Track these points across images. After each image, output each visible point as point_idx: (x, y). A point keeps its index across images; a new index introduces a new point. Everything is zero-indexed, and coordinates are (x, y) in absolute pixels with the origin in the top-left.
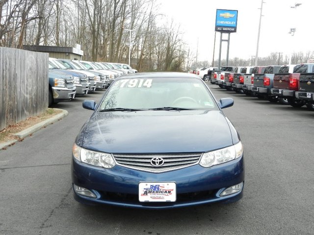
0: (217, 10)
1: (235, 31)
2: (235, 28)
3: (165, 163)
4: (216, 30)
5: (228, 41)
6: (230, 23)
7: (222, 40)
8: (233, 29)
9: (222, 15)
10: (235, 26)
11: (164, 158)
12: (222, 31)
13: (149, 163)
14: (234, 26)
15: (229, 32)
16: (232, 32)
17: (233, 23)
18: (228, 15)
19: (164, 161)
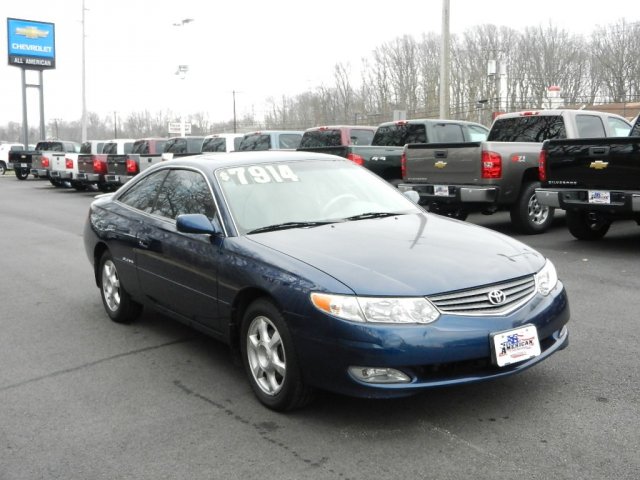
0: (9, 19)
1: (52, 66)
2: (52, 60)
3: (507, 296)
4: (11, 62)
5: (40, 87)
6: (40, 49)
7: (25, 86)
8: (48, 63)
9: (20, 30)
10: (52, 55)
11: (503, 290)
12: (25, 66)
13: (488, 302)
14: (48, 55)
15: (40, 68)
16: (47, 67)
17: (46, 50)
18: (34, 31)
19: (505, 294)
